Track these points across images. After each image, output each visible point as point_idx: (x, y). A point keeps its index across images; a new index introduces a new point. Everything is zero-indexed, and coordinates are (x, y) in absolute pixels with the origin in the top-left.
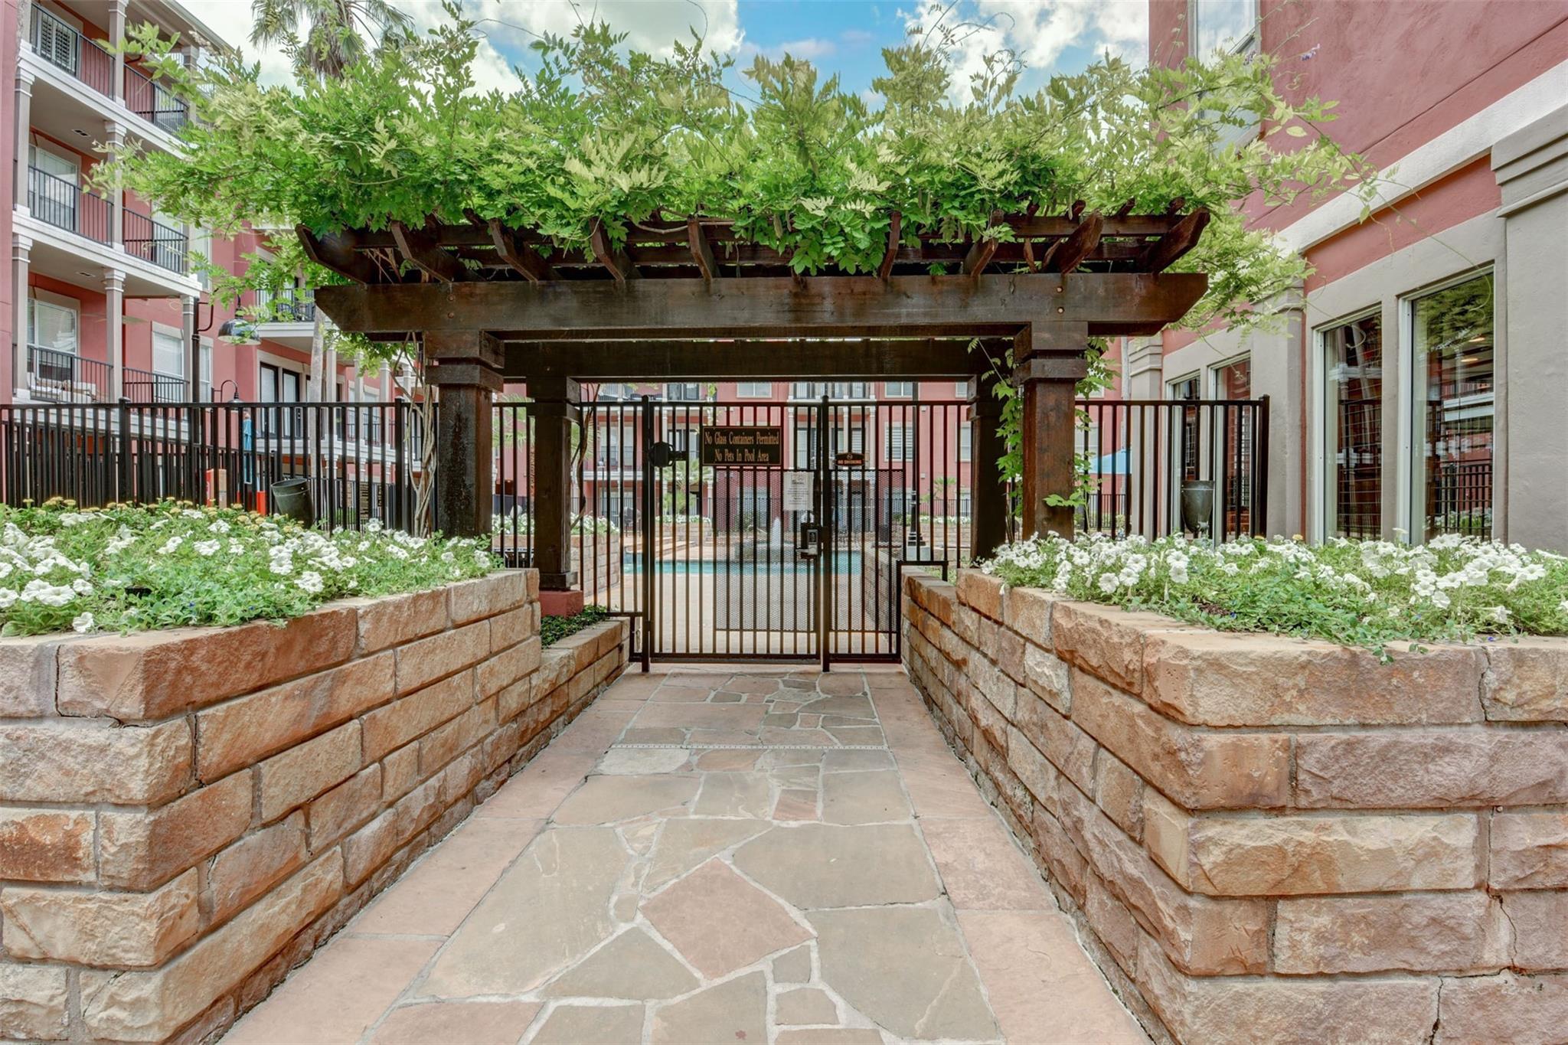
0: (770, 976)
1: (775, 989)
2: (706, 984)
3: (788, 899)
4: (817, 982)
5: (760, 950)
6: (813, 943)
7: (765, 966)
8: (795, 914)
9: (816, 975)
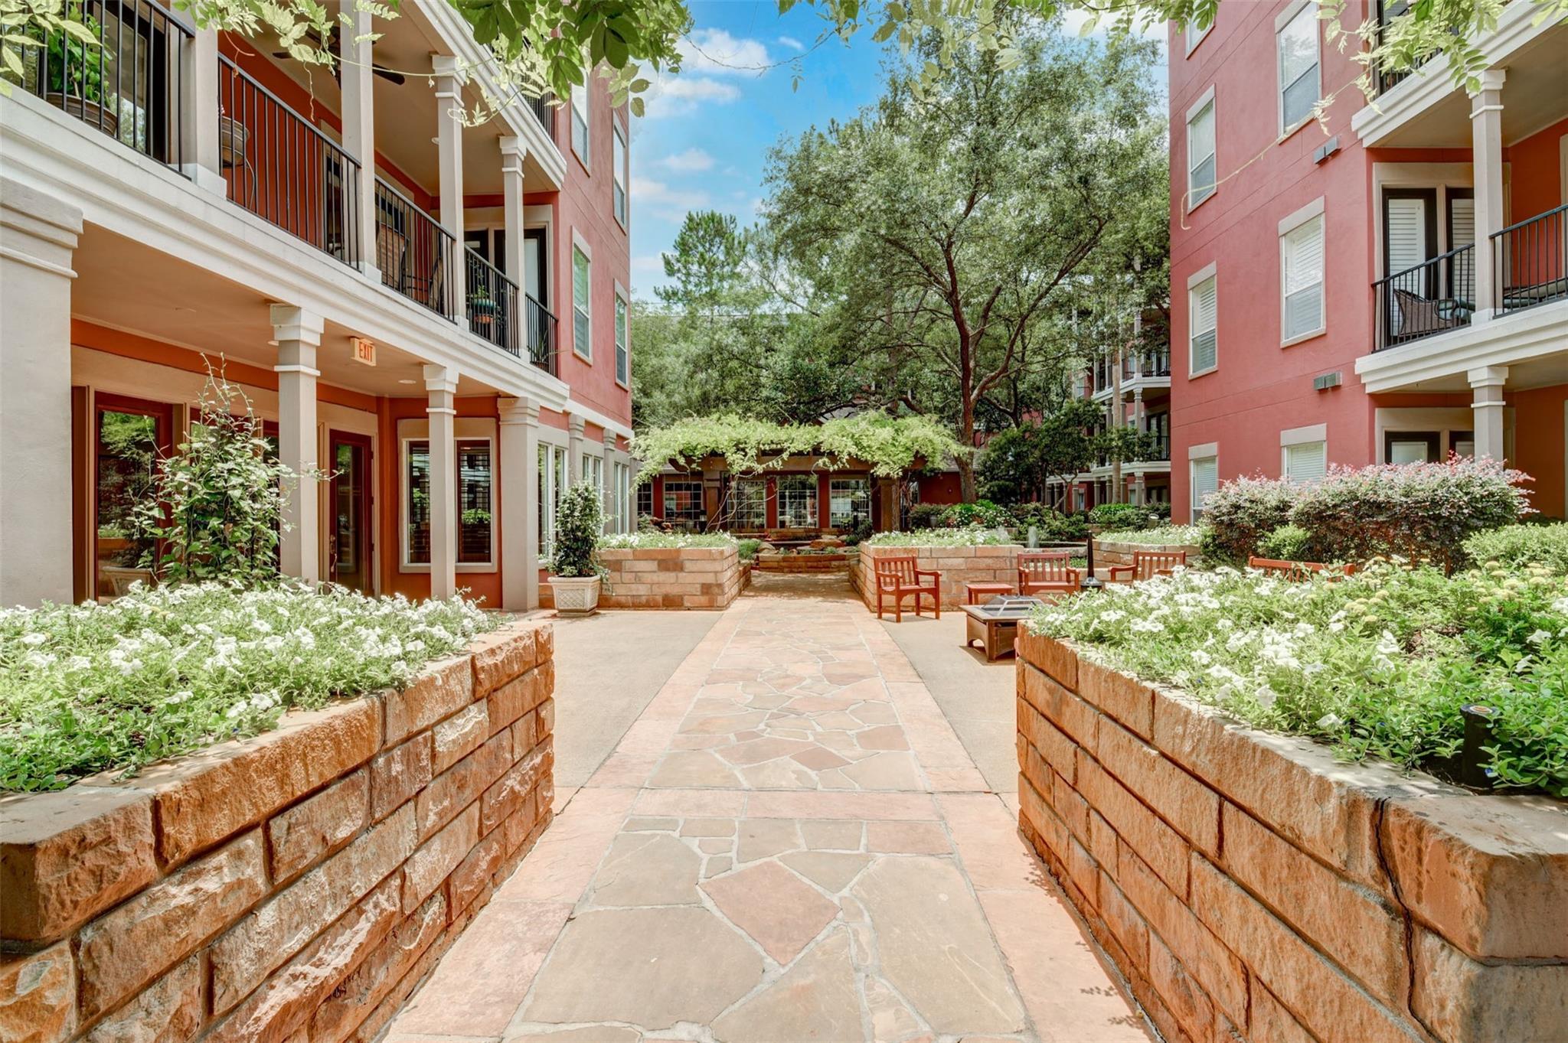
0: (734, 860)
1: (733, 854)
2: (775, 859)
3: (713, 917)
4: (706, 858)
5: (741, 877)
6: (702, 881)
7: (738, 867)
8: (709, 904)
9: (705, 862)
